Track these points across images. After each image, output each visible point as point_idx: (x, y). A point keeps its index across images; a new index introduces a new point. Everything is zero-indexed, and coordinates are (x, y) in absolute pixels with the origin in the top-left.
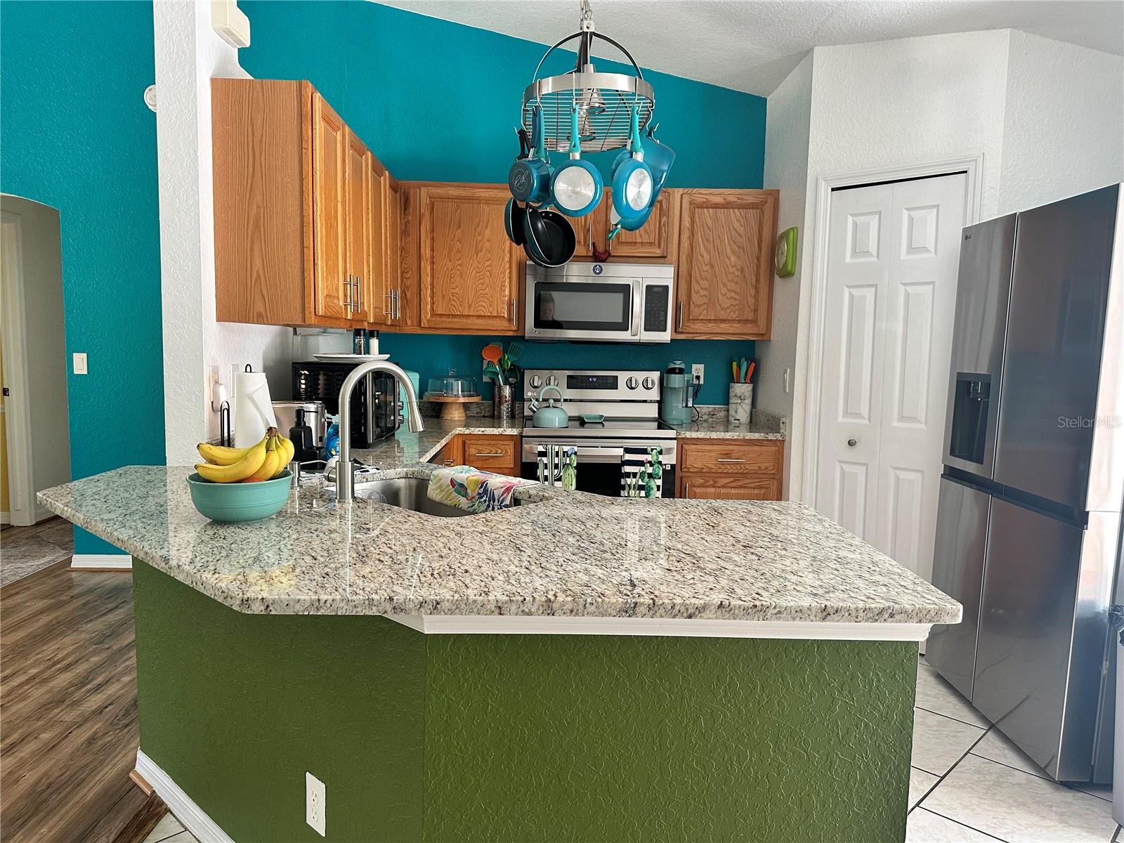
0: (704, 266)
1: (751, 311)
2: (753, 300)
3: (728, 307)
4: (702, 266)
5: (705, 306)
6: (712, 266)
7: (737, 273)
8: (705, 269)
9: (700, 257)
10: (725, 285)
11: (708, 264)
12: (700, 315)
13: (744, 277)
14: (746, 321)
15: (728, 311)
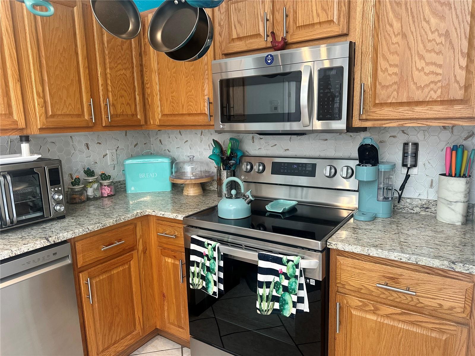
0: (393, 37)
1: (460, 88)
2: (464, 73)
3: (427, 86)
4: (391, 38)
5: (395, 87)
6: (404, 36)
7: (438, 40)
8: (395, 40)
9: (388, 26)
10: (421, 57)
11: (398, 34)
12: (389, 97)
13: (451, 43)
14: (452, 102)
15: (426, 90)
